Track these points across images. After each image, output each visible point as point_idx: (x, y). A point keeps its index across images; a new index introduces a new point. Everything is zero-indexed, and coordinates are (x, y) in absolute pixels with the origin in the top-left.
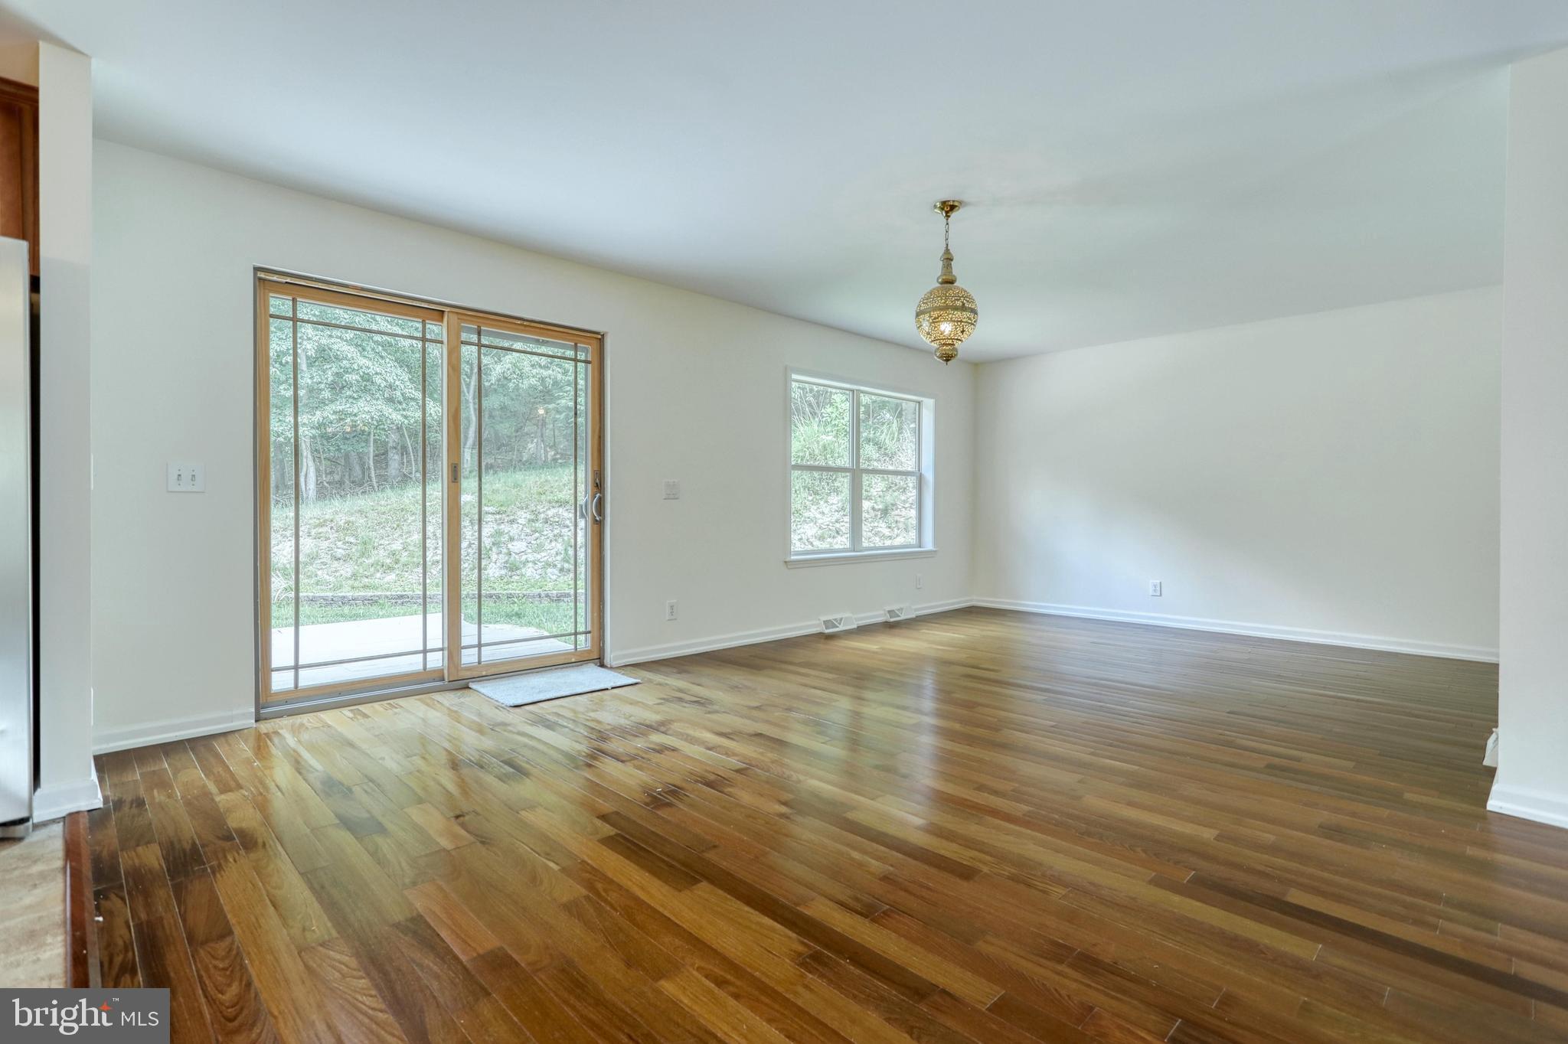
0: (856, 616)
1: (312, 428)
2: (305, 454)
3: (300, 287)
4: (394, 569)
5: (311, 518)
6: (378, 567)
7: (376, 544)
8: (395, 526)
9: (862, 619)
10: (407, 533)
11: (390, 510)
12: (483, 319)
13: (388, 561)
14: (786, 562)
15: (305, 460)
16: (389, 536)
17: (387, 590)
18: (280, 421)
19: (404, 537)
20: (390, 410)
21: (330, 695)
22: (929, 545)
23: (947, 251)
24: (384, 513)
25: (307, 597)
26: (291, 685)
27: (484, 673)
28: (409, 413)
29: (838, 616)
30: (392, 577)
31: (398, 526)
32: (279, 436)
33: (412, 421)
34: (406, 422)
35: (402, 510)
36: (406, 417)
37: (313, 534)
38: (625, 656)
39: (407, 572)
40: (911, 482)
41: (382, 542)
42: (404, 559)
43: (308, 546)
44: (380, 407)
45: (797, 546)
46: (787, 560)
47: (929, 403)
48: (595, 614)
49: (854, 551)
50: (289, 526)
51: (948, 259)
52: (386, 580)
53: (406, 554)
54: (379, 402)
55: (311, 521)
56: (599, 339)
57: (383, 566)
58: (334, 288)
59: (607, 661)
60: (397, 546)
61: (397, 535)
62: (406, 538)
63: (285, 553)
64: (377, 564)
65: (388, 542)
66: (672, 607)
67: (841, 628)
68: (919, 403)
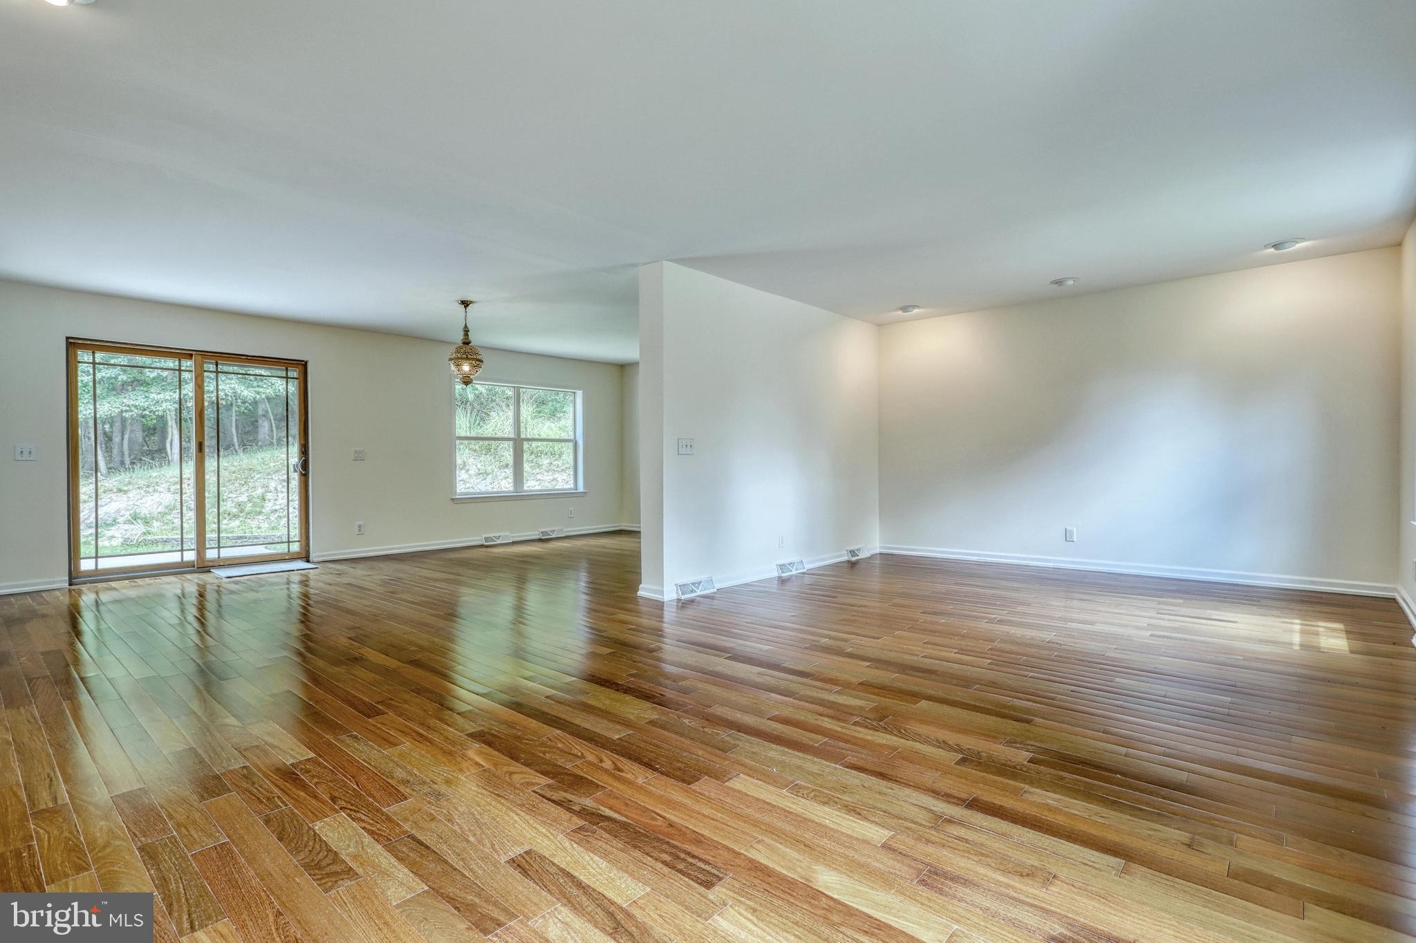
0: (513, 535)
1: (174, 403)
2: (170, 424)
3: (94, 345)
4: (239, 516)
5: (171, 477)
6: (226, 515)
7: (225, 497)
8: (243, 483)
9: (516, 537)
10: (253, 488)
11: (240, 470)
12: (219, 357)
13: (235, 510)
14: (453, 499)
15: (170, 429)
16: (236, 491)
17: (232, 532)
18: (146, 397)
19: (250, 491)
20: (243, 388)
21: (117, 574)
22: (581, 489)
23: (466, 327)
24: (234, 472)
25: (162, 539)
26: (94, 568)
27: (222, 564)
28: (261, 390)
29: (497, 535)
30: (237, 523)
31: (245, 482)
32: (145, 410)
33: (263, 396)
34: (258, 397)
35: (250, 469)
36: (258, 393)
37: (172, 490)
38: (322, 556)
39: (249, 518)
40: (571, 445)
41: (230, 495)
42: (249, 507)
43: (167, 500)
44: (233, 386)
45: (461, 488)
46: (453, 497)
47: (580, 393)
48: (303, 531)
49: (516, 492)
50: (151, 483)
51: (466, 331)
52: (230, 525)
53: (251, 504)
54: (233, 381)
55: (172, 480)
56: (303, 366)
57: (229, 514)
58: (118, 345)
59: (311, 559)
60: (244, 498)
61: (244, 489)
62: (252, 492)
63: (147, 505)
64: (225, 513)
65: (235, 496)
66: (360, 527)
67: (499, 542)
68: (574, 393)
